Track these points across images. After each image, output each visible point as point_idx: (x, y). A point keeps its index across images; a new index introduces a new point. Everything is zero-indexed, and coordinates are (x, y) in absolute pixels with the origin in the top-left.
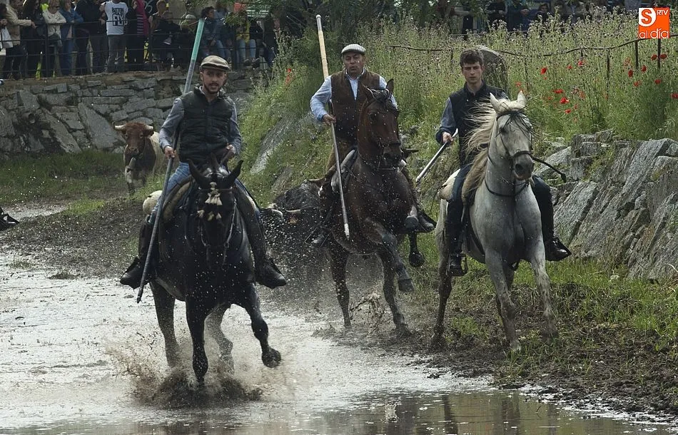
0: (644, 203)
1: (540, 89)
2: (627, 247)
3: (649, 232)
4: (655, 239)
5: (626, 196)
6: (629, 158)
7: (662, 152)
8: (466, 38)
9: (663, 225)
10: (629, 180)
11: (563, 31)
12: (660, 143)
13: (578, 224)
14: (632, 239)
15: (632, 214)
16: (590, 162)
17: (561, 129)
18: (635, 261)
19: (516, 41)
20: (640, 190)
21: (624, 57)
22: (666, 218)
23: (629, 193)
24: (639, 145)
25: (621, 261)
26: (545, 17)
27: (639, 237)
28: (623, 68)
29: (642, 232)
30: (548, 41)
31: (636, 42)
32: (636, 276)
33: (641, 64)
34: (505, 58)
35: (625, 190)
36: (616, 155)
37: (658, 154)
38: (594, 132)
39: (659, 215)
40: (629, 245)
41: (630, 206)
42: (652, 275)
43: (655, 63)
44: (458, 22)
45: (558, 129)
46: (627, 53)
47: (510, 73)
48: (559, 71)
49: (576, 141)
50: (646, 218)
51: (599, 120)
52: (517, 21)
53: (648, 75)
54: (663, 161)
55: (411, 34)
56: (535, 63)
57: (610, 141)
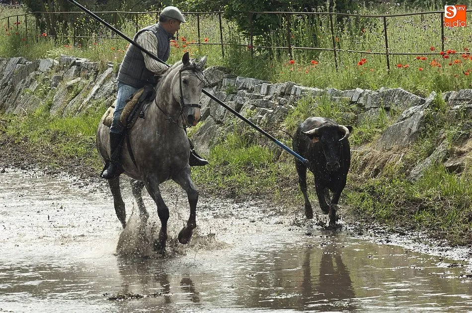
0: (12, 83)
2: (4, 102)
3: (14, 95)
4: (16, 98)
5: (4, 81)
6: (6, 65)
7: (19, 62)
9: (20, 92)
10: (6, 73)
12: (18, 59)
14: (7, 97)
15: (7, 88)
18: (8, 107)
20: (10, 78)
21: (4, 23)
22: (21, 89)
23: (6, 79)
24: (10, 59)
25: (2, 107)
27: (9, 97)
28: (3, 28)
29: (11, 95)
31: (8, 18)
32: (8, 113)
33: (11, 26)
35: (4, 78)
37: (17, 63)
39: (18, 88)
40: (6, 100)
41: (6, 84)
42: (15, 113)
43: (15, 26)
46: (5, 21)
50: (12, 90)
53: (14, 31)
54: (19, 66)
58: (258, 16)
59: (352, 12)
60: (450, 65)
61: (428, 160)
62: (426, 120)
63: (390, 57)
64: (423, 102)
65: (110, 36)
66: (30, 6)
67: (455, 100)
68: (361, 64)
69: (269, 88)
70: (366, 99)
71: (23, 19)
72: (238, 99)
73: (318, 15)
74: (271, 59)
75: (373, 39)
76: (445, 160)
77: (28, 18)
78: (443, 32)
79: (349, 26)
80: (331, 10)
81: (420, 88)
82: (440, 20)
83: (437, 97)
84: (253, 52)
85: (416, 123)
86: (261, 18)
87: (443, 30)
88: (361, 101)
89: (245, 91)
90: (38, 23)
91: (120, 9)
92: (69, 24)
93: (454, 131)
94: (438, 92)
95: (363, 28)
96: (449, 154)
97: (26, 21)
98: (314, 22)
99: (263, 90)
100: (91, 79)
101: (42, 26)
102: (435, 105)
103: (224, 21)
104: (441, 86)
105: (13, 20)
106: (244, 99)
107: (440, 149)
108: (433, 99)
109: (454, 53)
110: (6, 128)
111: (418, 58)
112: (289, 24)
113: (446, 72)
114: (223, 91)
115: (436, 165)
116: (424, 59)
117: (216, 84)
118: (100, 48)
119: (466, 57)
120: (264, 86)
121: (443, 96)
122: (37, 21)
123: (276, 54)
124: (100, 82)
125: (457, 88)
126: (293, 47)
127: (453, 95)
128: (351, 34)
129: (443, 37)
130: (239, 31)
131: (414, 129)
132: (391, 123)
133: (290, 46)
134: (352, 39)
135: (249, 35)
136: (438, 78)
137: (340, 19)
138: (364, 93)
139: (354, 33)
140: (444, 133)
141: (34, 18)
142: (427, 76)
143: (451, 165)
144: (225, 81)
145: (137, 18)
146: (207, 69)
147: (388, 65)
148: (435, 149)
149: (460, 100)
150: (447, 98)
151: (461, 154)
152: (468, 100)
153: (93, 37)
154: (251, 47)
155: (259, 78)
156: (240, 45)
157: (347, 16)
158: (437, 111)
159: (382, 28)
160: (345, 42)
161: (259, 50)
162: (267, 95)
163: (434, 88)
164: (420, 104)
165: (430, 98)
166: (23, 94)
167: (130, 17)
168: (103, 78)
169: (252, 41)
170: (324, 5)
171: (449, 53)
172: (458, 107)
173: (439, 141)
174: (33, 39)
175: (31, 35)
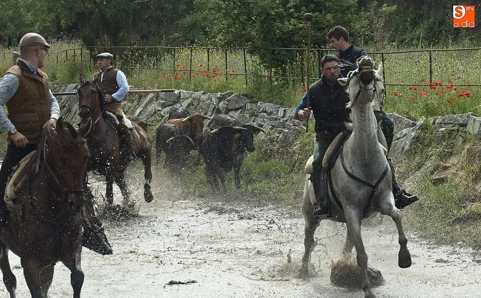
0: (69, 106)
3: (71, 115)
4: (72, 118)
5: (63, 103)
6: (64, 90)
8: (9, 49)
9: (75, 113)
10: (64, 97)
12: (74, 85)
14: (65, 117)
15: (65, 109)
20: (68, 101)
21: (63, 56)
22: (76, 110)
23: (64, 101)
24: (67, 86)
27: (67, 117)
28: (62, 59)
29: (68, 115)
31: (67, 51)
33: (68, 58)
36: (60, 89)
37: (74, 89)
38: (52, 81)
39: (74, 109)
41: (64, 106)
43: (72, 58)
44: (6, 44)
46: (64, 54)
50: (69, 110)
51: (54, 77)
53: (71, 62)
54: (75, 91)
57: (57, 85)
58: (276, 52)
60: (437, 94)
61: (418, 174)
62: (417, 139)
63: (387, 87)
64: (414, 125)
65: (152, 67)
66: (85, 41)
67: (441, 123)
69: (285, 111)
71: (78, 52)
72: (259, 121)
73: (327, 51)
74: (287, 88)
76: (432, 173)
77: (83, 52)
78: (431, 68)
81: (412, 114)
82: (429, 57)
83: (426, 121)
84: (272, 82)
85: (408, 143)
86: (279, 54)
87: (431, 65)
89: (265, 114)
90: (91, 56)
91: (159, 43)
92: (117, 57)
93: (440, 149)
94: (427, 117)
96: (436, 168)
97: (81, 54)
99: (281, 113)
100: (135, 102)
102: (424, 128)
103: (248, 57)
104: (430, 111)
105: (71, 53)
106: (264, 121)
107: (429, 164)
108: (422, 122)
109: (440, 84)
111: (410, 89)
112: (302, 59)
113: (434, 100)
114: (247, 113)
115: (425, 177)
116: (415, 89)
117: (241, 108)
118: (143, 77)
119: (450, 88)
120: (281, 110)
121: (431, 120)
122: (91, 54)
123: (291, 83)
124: (143, 105)
125: (443, 114)
126: (306, 78)
127: (439, 119)
129: (431, 72)
130: (260, 64)
131: (407, 147)
133: (303, 77)
135: (268, 68)
136: (427, 105)
140: (431, 151)
141: (88, 52)
142: (417, 103)
143: (437, 177)
144: (249, 106)
145: (174, 53)
146: (233, 95)
147: (385, 94)
148: (424, 164)
149: (446, 124)
150: (434, 122)
151: (445, 168)
152: (451, 124)
153: (138, 67)
154: (270, 78)
155: (276, 103)
156: (261, 76)
158: (426, 132)
161: (277, 80)
162: (283, 117)
163: (423, 114)
164: (411, 127)
165: (420, 122)
167: (169, 51)
168: (145, 102)
169: (271, 72)
171: (436, 84)
172: (444, 129)
173: (428, 158)
174: (87, 69)
175: (85, 66)
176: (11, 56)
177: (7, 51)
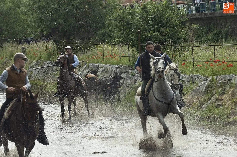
0: (47, 71)
1: (31, 53)
2: (45, 78)
4: (49, 76)
6: (45, 64)
8: (20, 45)
11: (35, 44)
12: (50, 61)
13: (37, 74)
15: (45, 72)
16: (39, 64)
17: (35, 59)
18: (46, 80)
19: (28, 45)
20: (47, 69)
21: (44, 48)
24: (47, 62)
25: (44, 80)
26: (32, 42)
27: (46, 76)
28: (44, 50)
30: (33, 45)
33: (47, 49)
34: (26, 48)
35: (44, 69)
36: (43, 63)
38: (40, 60)
39: (50, 73)
41: (45, 71)
42: (48, 82)
43: (49, 49)
44: (19, 42)
45: (34, 59)
46: (45, 47)
47: (27, 50)
48: (34, 50)
49: (37, 61)
50: (48, 73)
51: (40, 58)
52: (28, 42)
53: (48, 51)
54: (50, 64)
55: (11, 44)
56: (31, 49)
57: (42, 61)
58: (143, 46)
59: (180, 45)
60: (218, 66)
61: (209, 102)
62: (208, 87)
63: (195, 62)
64: (207, 80)
65: (86, 53)
66: (55, 41)
67: (219, 79)
68: (183, 65)
70: (185, 78)
71: (52, 46)
72: (135, 78)
73: (167, 46)
75: (188, 55)
76: (215, 102)
77: (54, 46)
78: (215, 53)
79: (178, 50)
80: (171, 44)
81: (206, 75)
82: (214, 48)
83: (212, 78)
85: (204, 88)
87: (215, 52)
88: (183, 79)
89: (138, 75)
90: (58, 48)
91: (89, 42)
93: (219, 91)
94: (213, 76)
95: (184, 51)
96: (217, 100)
97: (53, 47)
98: (165, 48)
101: (59, 49)
102: (212, 81)
103: (130, 48)
104: (214, 73)
105: (48, 47)
106: (138, 78)
107: (214, 98)
109: (219, 61)
110: (45, 88)
111: (205, 63)
113: (216, 68)
114: (129, 74)
115: (212, 104)
116: (208, 63)
117: (127, 72)
119: (224, 63)
121: (215, 77)
124: (82, 70)
125: (220, 75)
127: (219, 77)
128: (179, 53)
129: (215, 55)
130: (136, 52)
131: (204, 90)
132: (195, 87)
134: (180, 56)
136: (213, 71)
137: (175, 48)
138: (184, 76)
139: (180, 53)
140: (215, 91)
141: (56, 46)
142: (208, 70)
143: (218, 104)
144: (130, 71)
145: (96, 46)
146: (123, 66)
147: (194, 65)
148: (211, 98)
149: (221, 79)
150: (216, 78)
151: (222, 100)
152: (224, 79)
153: (79, 53)
156: (136, 57)
157: (178, 46)
158: (212, 83)
159: (191, 51)
160: (177, 56)
163: (211, 74)
164: (206, 81)
165: (210, 78)
166: (52, 75)
167: (93, 46)
168: (83, 69)
170: (169, 42)
171: (217, 61)
172: (221, 82)
173: (214, 95)
174: (56, 54)
175: (55, 53)
176: (21, 48)
177: (19, 46)
